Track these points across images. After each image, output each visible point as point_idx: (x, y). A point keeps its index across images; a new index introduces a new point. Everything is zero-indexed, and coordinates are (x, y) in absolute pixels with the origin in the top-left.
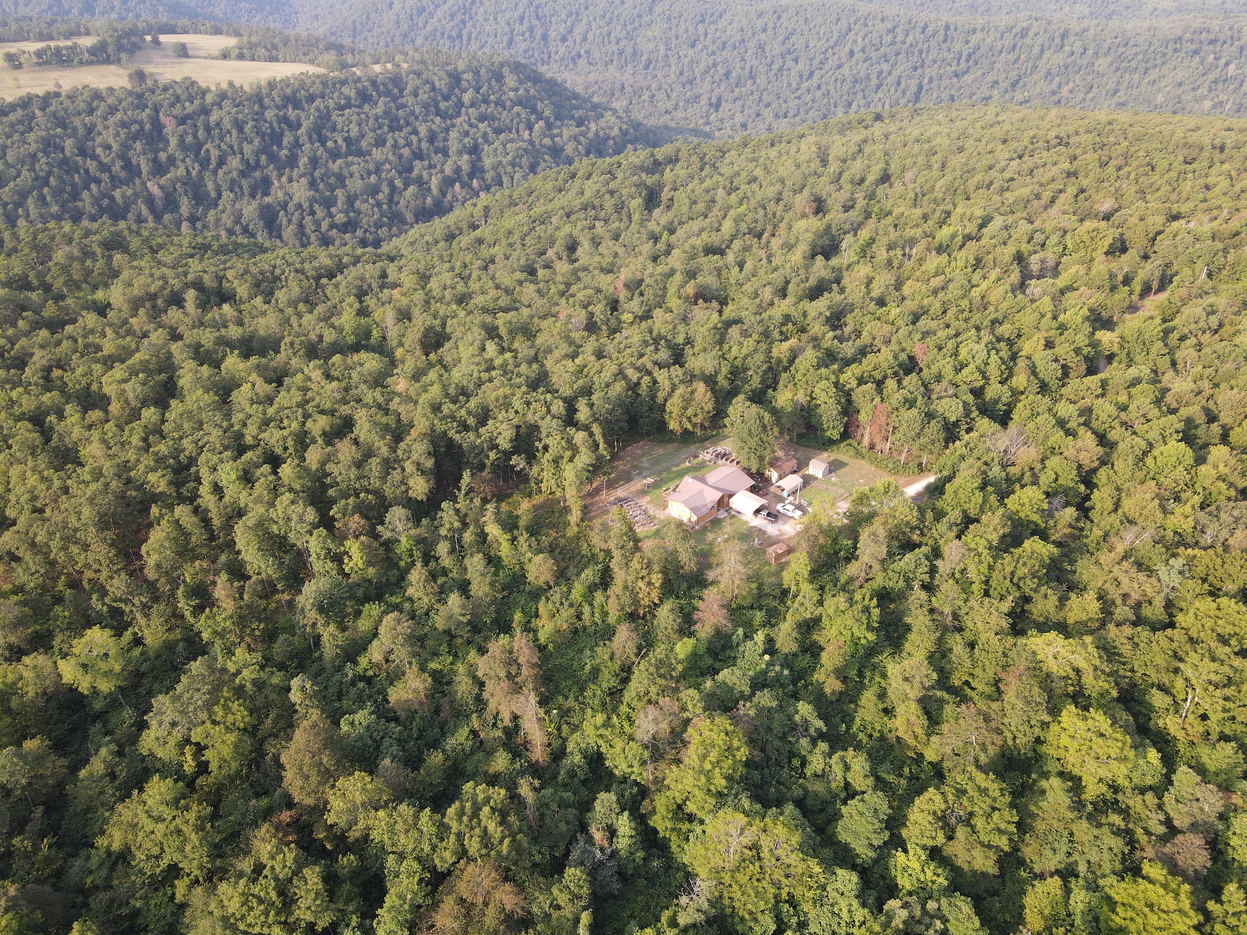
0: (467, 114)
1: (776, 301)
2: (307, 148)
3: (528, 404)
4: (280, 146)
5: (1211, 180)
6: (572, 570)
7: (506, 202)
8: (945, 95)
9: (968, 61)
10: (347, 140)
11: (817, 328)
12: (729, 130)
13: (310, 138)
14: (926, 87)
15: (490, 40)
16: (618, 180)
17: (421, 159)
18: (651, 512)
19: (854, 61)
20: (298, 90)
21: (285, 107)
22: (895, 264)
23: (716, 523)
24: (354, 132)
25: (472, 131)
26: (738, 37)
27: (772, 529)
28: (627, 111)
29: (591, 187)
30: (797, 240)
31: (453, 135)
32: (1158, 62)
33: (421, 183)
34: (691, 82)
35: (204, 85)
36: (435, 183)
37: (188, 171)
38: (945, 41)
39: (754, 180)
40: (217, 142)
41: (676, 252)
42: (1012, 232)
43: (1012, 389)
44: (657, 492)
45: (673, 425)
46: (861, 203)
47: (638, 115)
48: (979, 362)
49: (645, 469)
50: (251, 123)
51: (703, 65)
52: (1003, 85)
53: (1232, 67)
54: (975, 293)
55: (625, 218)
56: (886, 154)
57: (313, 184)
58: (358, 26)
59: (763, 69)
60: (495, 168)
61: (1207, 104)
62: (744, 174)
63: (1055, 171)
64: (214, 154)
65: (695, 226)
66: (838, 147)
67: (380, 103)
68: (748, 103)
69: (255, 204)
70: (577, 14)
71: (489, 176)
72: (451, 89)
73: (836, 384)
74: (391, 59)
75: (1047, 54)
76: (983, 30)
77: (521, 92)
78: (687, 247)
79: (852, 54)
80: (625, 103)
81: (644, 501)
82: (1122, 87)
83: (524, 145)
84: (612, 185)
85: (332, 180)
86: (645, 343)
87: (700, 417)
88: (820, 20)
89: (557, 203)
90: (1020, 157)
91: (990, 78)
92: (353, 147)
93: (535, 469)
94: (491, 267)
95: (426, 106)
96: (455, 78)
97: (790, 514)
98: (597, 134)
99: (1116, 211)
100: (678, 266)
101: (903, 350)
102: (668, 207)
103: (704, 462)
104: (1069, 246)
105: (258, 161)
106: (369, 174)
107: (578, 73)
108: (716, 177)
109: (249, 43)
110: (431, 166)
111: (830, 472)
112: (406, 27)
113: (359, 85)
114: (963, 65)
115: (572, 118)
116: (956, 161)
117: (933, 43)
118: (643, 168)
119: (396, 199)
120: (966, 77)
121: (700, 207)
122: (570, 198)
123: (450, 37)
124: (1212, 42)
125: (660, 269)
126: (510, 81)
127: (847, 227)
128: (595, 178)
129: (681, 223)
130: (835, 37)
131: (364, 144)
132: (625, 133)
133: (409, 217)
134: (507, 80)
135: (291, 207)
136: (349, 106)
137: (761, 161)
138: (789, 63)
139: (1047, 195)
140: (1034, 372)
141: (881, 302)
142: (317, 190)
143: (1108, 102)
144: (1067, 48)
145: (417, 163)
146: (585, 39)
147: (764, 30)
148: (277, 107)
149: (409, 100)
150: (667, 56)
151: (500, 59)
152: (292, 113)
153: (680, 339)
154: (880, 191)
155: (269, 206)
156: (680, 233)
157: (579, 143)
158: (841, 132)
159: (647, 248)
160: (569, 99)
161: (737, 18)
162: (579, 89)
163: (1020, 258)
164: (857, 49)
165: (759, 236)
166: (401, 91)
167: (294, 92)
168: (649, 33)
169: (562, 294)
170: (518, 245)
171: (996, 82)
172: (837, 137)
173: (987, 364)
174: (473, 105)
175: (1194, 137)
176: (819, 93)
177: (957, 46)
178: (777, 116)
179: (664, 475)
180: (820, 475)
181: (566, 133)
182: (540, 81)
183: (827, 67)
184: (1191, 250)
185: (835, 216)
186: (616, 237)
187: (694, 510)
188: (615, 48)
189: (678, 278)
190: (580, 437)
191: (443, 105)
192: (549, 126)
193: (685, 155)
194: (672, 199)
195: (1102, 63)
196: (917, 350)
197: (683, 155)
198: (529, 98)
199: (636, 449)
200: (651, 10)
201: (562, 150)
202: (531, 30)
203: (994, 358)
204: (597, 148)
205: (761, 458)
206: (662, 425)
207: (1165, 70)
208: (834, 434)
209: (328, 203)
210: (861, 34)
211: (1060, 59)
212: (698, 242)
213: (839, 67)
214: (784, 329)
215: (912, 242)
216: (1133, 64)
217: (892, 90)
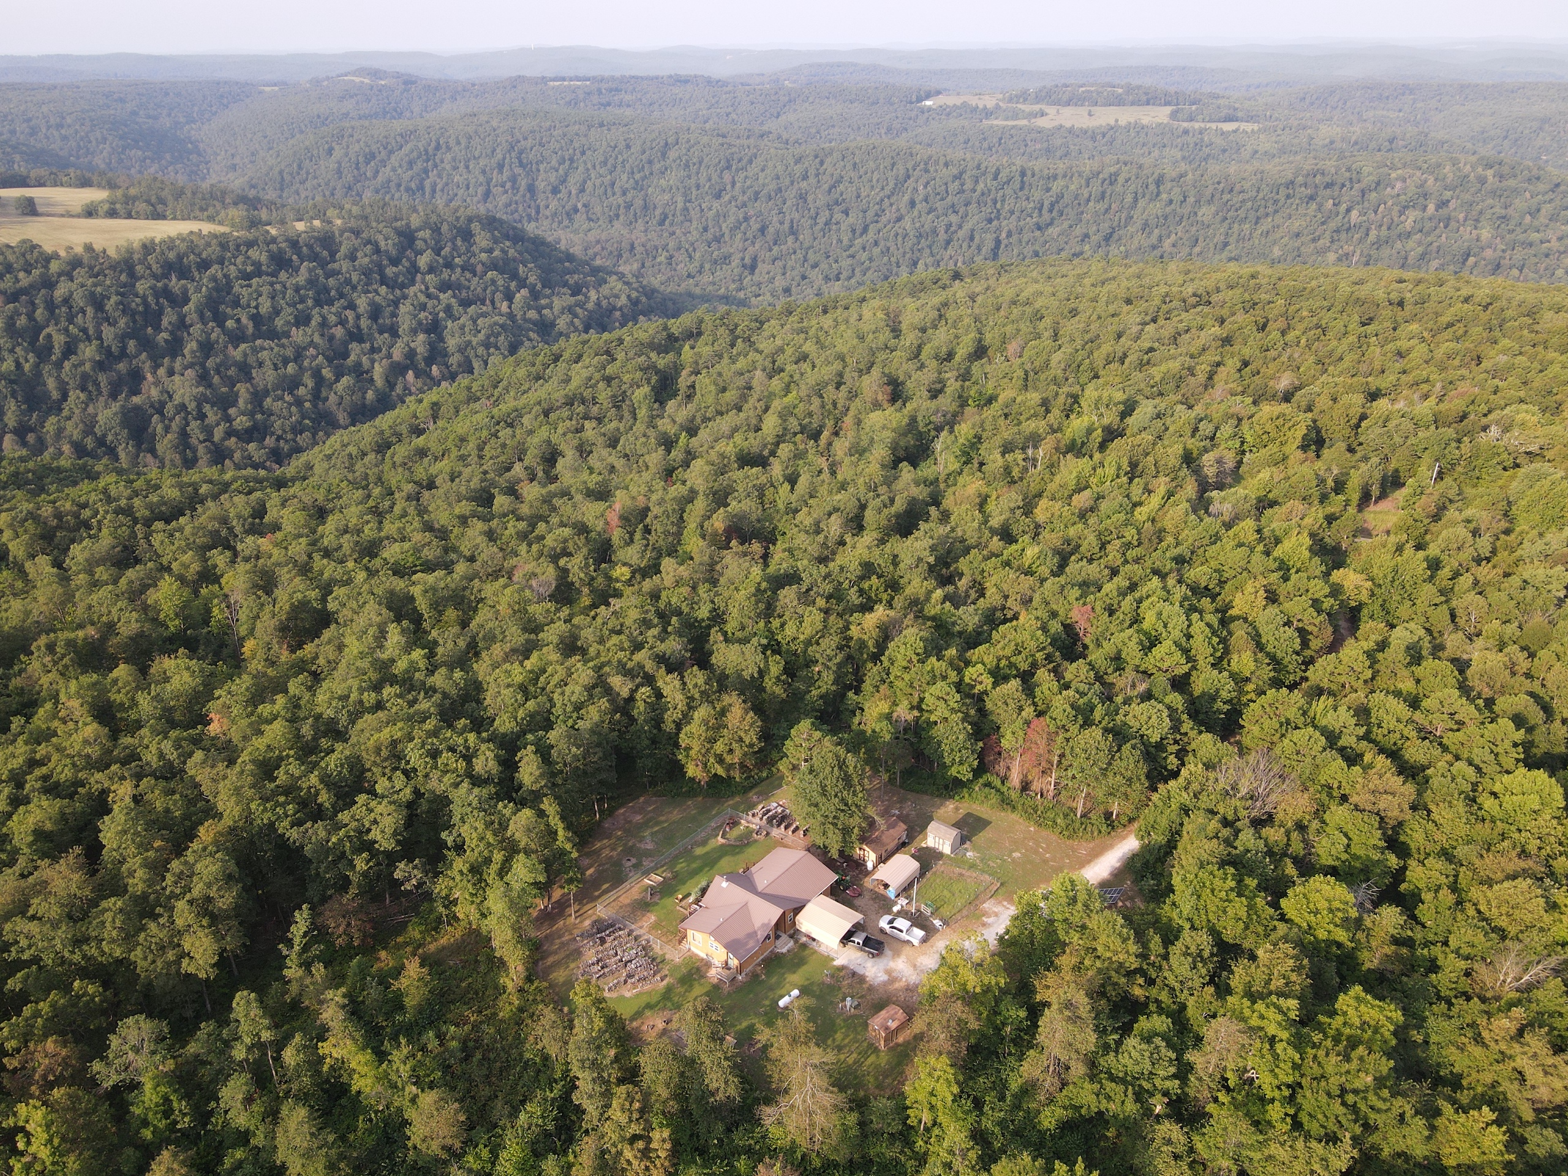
0: (423, 282)
1: (848, 538)
2: (196, 329)
3: (434, 754)
4: (158, 328)
5: (1403, 344)
6: (499, 1108)
7: (463, 396)
8: (1028, 250)
9: (1051, 211)
10: (256, 318)
11: (916, 585)
12: (768, 297)
13: (202, 316)
14: (1004, 242)
15: (461, 192)
16: (618, 363)
17: (360, 339)
18: (657, 948)
19: (916, 213)
20: (186, 254)
21: (166, 276)
22: (1016, 472)
23: (774, 963)
24: (265, 306)
25: (430, 304)
26: (773, 186)
27: (874, 970)
28: (638, 275)
29: (579, 374)
30: (872, 440)
31: (404, 309)
32: (1270, 210)
33: (361, 374)
34: (718, 239)
35: (48, 249)
36: (378, 372)
37: (18, 365)
38: (1022, 189)
39: (804, 357)
40: (63, 323)
41: (698, 465)
42: (1168, 421)
43: (1233, 676)
44: (668, 902)
45: (692, 770)
46: (953, 386)
47: (655, 281)
48: (1176, 634)
49: (648, 854)
50: (114, 299)
51: (732, 219)
52: (1095, 239)
53: (1354, 214)
54: (1141, 514)
55: (626, 414)
56: (976, 320)
57: (204, 378)
58: (287, 178)
59: (806, 223)
60: (461, 350)
61: (1332, 257)
62: (789, 351)
63: (1205, 337)
64: (59, 340)
65: (724, 424)
66: (913, 313)
67: (303, 269)
68: (790, 263)
69: (116, 407)
70: (572, 160)
71: (454, 360)
72: (402, 250)
73: (959, 686)
74: (321, 214)
75: (1141, 203)
76: (1065, 176)
77: (496, 253)
78: (713, 456)
79: (912, 204)
80: (635, 266)
81: (644, 926)
82: (1232, 240)
83: (501, 320)
84: (610, 370)
85: (232, 372)
86: (646, 624)
87: (738, 753)
88: (872, 165)
89: (532, 397)
90: (1154, 320)
91: (1079, 231)
92: (264, 328)
93: (440, 887)
94: (426, 494)
95: (366, 273)
96: (407, 238)
97: (904, 936)
98: (598, 304)
99: (1298, 388)
100: (700, 485)
101: (1054, 615)
102: (689, 397)
103: (749, 833)
104: (1249, 439)
105: (123, 349)
106: (286, 362)
107: (576, 232)
108: (752, 355)
109: (125, 196)
110: (373, 350)
111: (963, 842)
112: (350, 178)
113: (273, 247)
114: (1046, 216)
115: (565, 284)
116: (1071, 327)
117: (1008, 191)
118: (652, 346)
119: (324, 394)
120: (1050, 230)
121: (730, 396)
122: (551, 390)
123: (408, 189)
124: (1328, 186)
125: (677, 490)
126: (482, 239)
127: (938, 419)
128: (586, 360)
129: (706, 420)
130: (891, 185)
131: (279, 322)
132: (635, 303)
133: (342, 417)
134: (477, 239)
135: (169, 409)
136: (258, 273)
137: (812, 332)
138: (838, 216)
139: (1203, 369)
140: (1260, 647)
141: (1007, 536)
142: (210, 386)
143: (1217, 257)
144: (1164, 196)
145: (354, 346)
146: (582, 190)
147: (805, 177)
148: (155, 276)
149: (345, 266)
150: (687, 209)
151: (469, 212)
152: (175, 284)
153: (703, 612)
154: (976, 368)
155: (137, 408)
156: (704, 434)
157: (576, 316)
158: (912, 294)
159: (655, 458)
160: (561, 261)
161: (770, 164)
162: (577, 250)
163: (1189, 459)
164: (918, 199)
165: (816, 436)
166: (333, 254)
167: (180, 257)
168: (663, 182)
169: (523, 536)
170: (473, 459)
171: (1087, 236)
172: (908, 300)
173: (1189, 637)
174: (431, 270)
175: (1363, 291)
176: (876, 251)
177: (1037, 195)
178: (827, 279)
179: (681, 866)
180: (947, 850)
181: (558, 303)
182: (522, 240)
183: (884, 219)
184: (1412, 440)
185: (920, 404)
186: (613, 443)
187: (731, 947)
188: (620, 201)
189: (700, 505)
190: (521, 822)
191: (390, 271)
192: (535, 295)
193: (710, 327)
194: (693, 386)
195: (1206, 213)
196: (1077, 615)
197: (707, 326)
198: (507, 261)
199: (630, 813)
200: (664, 155)
201: (553, 325)
202: (514, 179)
203: (1199, 628)
204: (600, 320)
205: (846, 831)
206: (676, 770)
207: (1278, 219)
208: (963, 772)
209: (225, 403)
210: (923, 181)
211: (1156, 208)
212: (729, 448)
213: (899, 219)
214: (866, 585)
215: (1035, 440)
216: (1242, 213)
217: (965, 245)
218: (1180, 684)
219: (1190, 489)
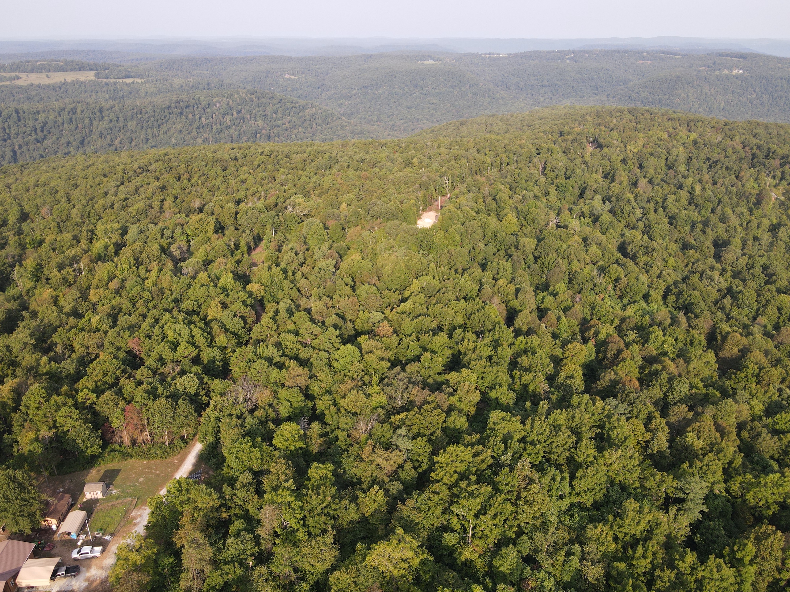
11: (28, 358)
14: (19, 152)
22: (70, 279)
27: (78, 583)
38: (19, 120)
42: (147, 233)
46: (13, 239)
52: (75, 144)
53: (203, 119)
63: (152, 188)
75: (95, 123)
76: (44, 111)
82: (150, 137)
90: (122, 184)
97: (90, 555)
99: (204, 205)
101: (119, 348)
104: (190, 233)
111: (108, 486)
114: (40, 134)
117: (11, 122)
120: (46, 142)
139: (156, 204)
140: (227, 330)
141: (77, 315)
143: (145, 147)
154: (25, 226)
163: (164, 250)
173: (193, 337)
175: (218, 155)
180: (100, 496)
195: (132, 125)
207: (169, 125)
208: (96, 450)
211: (104, 125)
215: (76, 259)
216: (150, 124)
218: (196, 360)
219: (170, 265)
